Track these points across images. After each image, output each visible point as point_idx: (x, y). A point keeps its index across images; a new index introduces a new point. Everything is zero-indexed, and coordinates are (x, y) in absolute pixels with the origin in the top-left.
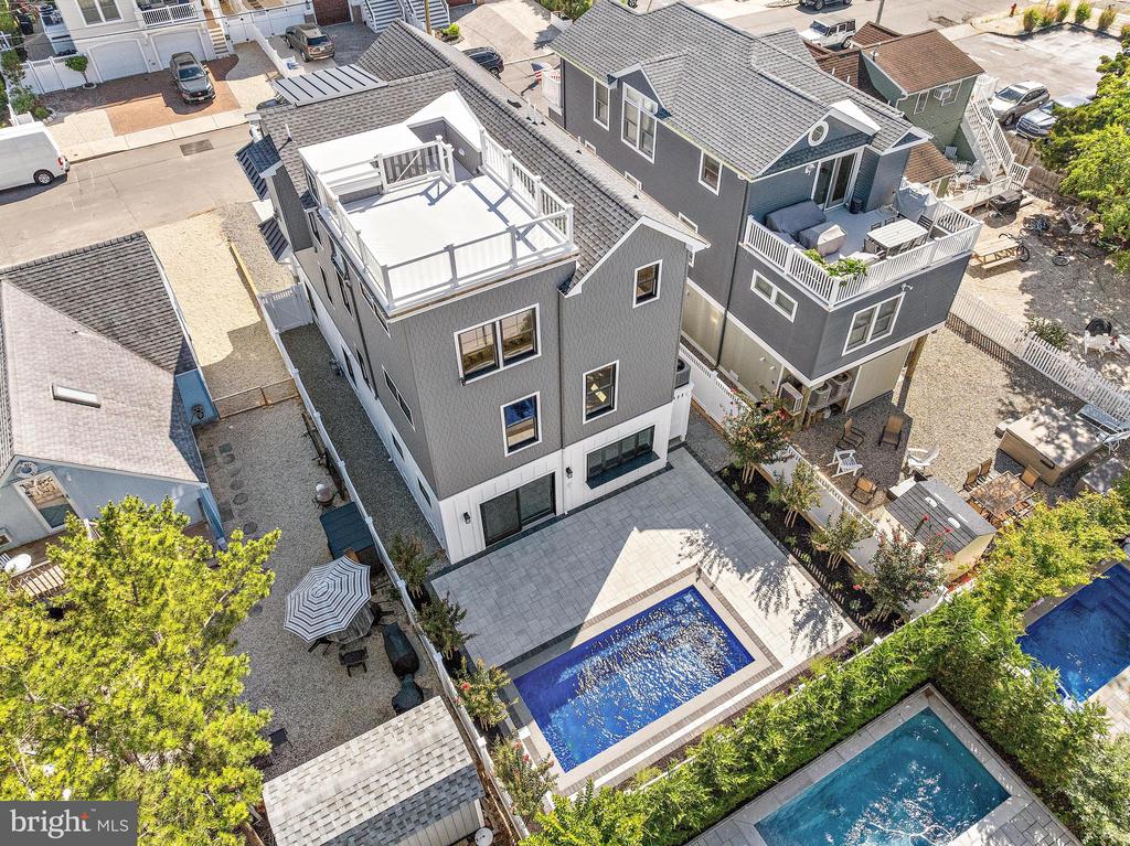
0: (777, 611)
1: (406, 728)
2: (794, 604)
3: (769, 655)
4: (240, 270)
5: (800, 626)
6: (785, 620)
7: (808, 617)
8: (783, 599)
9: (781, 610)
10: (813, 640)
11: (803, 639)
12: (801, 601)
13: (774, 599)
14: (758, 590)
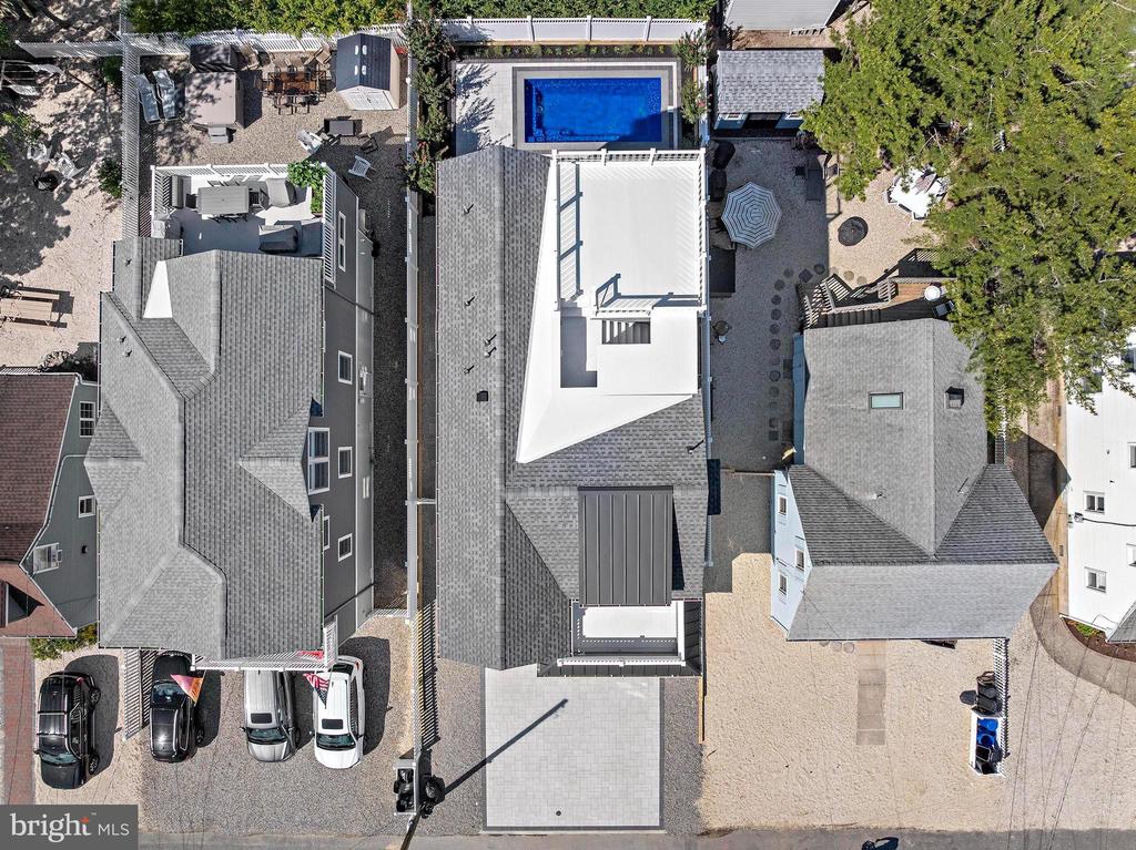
0: (485, 100)
1: (746, 83)
2: (473, 97)
3: (514, 77)
4: (705, 694)
5: (479, 85)
6: (485, 92)
7: (470, 86)
8: (476, 104)
9: (483, 99)
10: (478, 72)
11: (484, 76)
12: (467, 97)
13: (481, 107)
14: (484, 119)
